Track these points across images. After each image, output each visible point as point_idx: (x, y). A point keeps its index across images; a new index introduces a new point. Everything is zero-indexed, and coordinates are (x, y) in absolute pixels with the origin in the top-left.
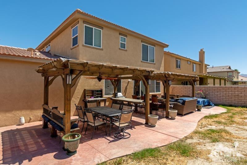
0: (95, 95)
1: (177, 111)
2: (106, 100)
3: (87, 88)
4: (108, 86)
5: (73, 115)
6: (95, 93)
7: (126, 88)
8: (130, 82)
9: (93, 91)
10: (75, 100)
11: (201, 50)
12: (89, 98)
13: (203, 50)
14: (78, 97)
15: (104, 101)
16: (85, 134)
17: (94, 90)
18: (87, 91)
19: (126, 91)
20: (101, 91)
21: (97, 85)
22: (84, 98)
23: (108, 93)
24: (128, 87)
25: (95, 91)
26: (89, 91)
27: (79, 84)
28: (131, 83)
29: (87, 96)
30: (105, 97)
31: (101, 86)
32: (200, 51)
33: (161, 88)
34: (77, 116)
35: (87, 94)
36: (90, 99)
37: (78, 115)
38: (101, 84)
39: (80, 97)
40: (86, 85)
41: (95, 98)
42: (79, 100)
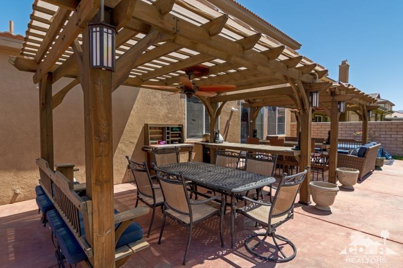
0: (168, 138)
1: (358, 172)
2: (192, 147)
3: (150, 122)
4: (194, 120)
5: (121, 182)
6: (168, 133)
7: (227, 125)
8: (234, 113)
9: (163, 128)
10: (124, 148)
11: (344, 63)
12: (156, 143)
13: (347, 63)
14: (132, 141)
15: (189, 149)
16: (159, 243)
17: (165, 127)
18: (150, 128)
19: (228, 131)
20: (181, 128)
21: (171, 115)
22: (145, 144)
23: (193, 134)
24: (230, 123)
25: (168, 128)
26: (155, 128)
27: (132, 112)
28: (235, 115)
29: (152, 139)
30: (188, 141)
31: (179, 118)
32: (341, 64)
33: (287, 127)
34: (130, 182)
35: (151, 134)
36: (158, 146)
37: (134, 181)
38: (180, 115)
39: (136, 141)
40: (149, 115)
41: (168, 143)
42: (133, 149)
